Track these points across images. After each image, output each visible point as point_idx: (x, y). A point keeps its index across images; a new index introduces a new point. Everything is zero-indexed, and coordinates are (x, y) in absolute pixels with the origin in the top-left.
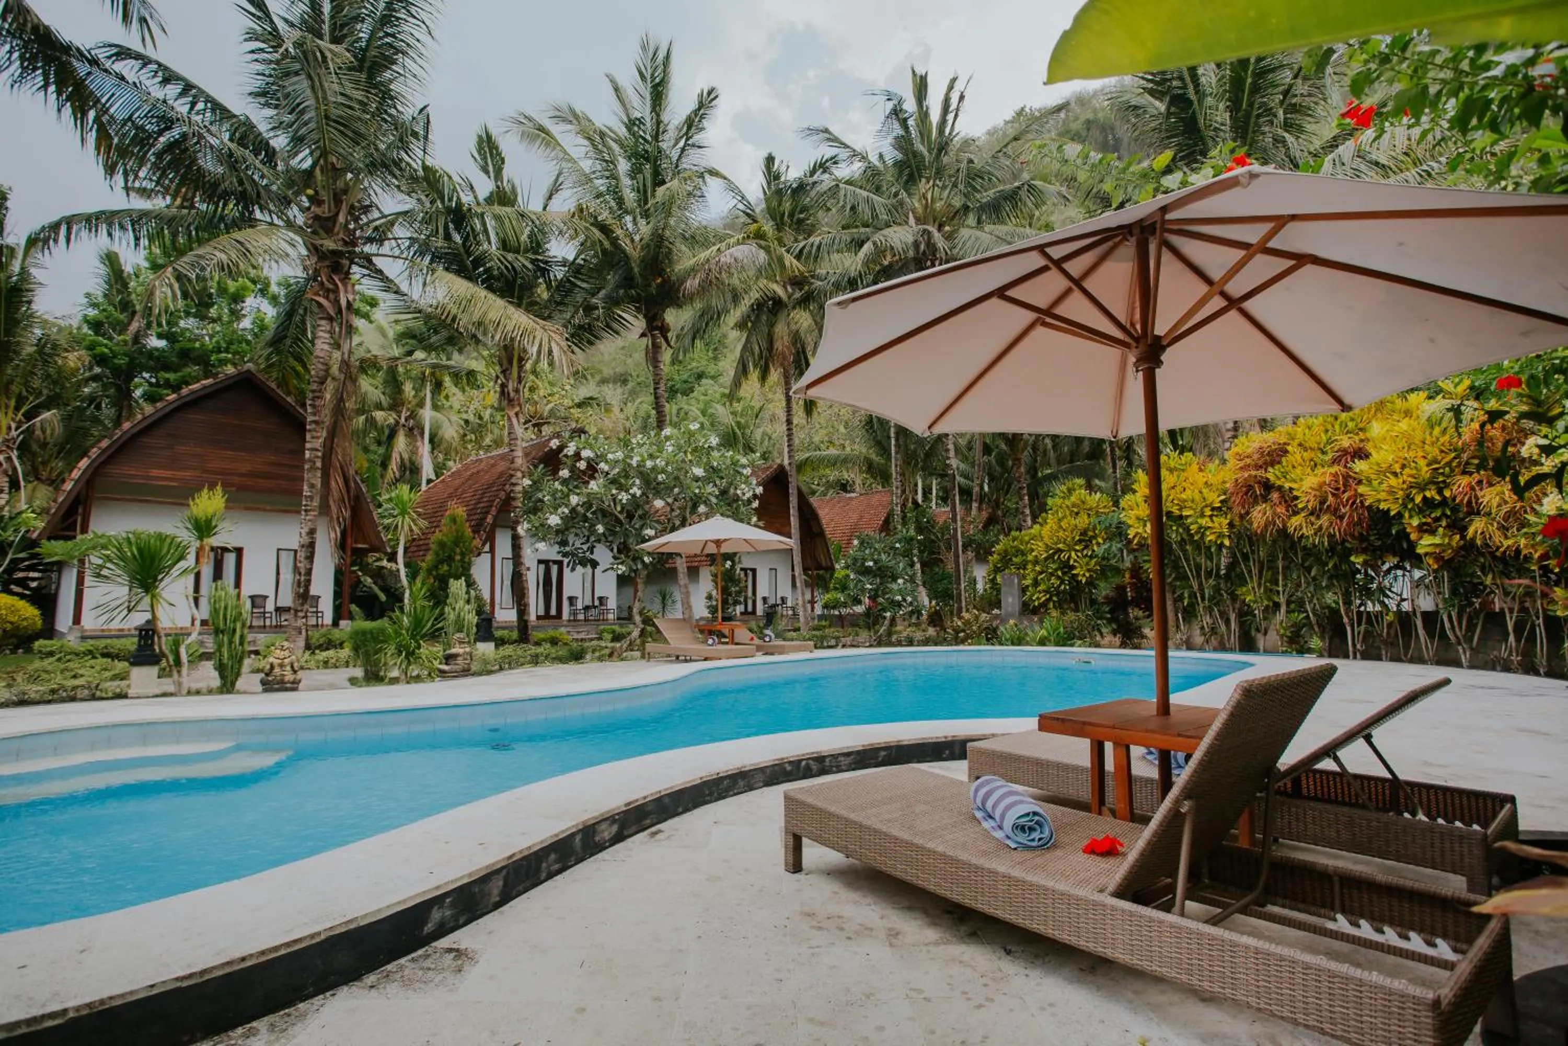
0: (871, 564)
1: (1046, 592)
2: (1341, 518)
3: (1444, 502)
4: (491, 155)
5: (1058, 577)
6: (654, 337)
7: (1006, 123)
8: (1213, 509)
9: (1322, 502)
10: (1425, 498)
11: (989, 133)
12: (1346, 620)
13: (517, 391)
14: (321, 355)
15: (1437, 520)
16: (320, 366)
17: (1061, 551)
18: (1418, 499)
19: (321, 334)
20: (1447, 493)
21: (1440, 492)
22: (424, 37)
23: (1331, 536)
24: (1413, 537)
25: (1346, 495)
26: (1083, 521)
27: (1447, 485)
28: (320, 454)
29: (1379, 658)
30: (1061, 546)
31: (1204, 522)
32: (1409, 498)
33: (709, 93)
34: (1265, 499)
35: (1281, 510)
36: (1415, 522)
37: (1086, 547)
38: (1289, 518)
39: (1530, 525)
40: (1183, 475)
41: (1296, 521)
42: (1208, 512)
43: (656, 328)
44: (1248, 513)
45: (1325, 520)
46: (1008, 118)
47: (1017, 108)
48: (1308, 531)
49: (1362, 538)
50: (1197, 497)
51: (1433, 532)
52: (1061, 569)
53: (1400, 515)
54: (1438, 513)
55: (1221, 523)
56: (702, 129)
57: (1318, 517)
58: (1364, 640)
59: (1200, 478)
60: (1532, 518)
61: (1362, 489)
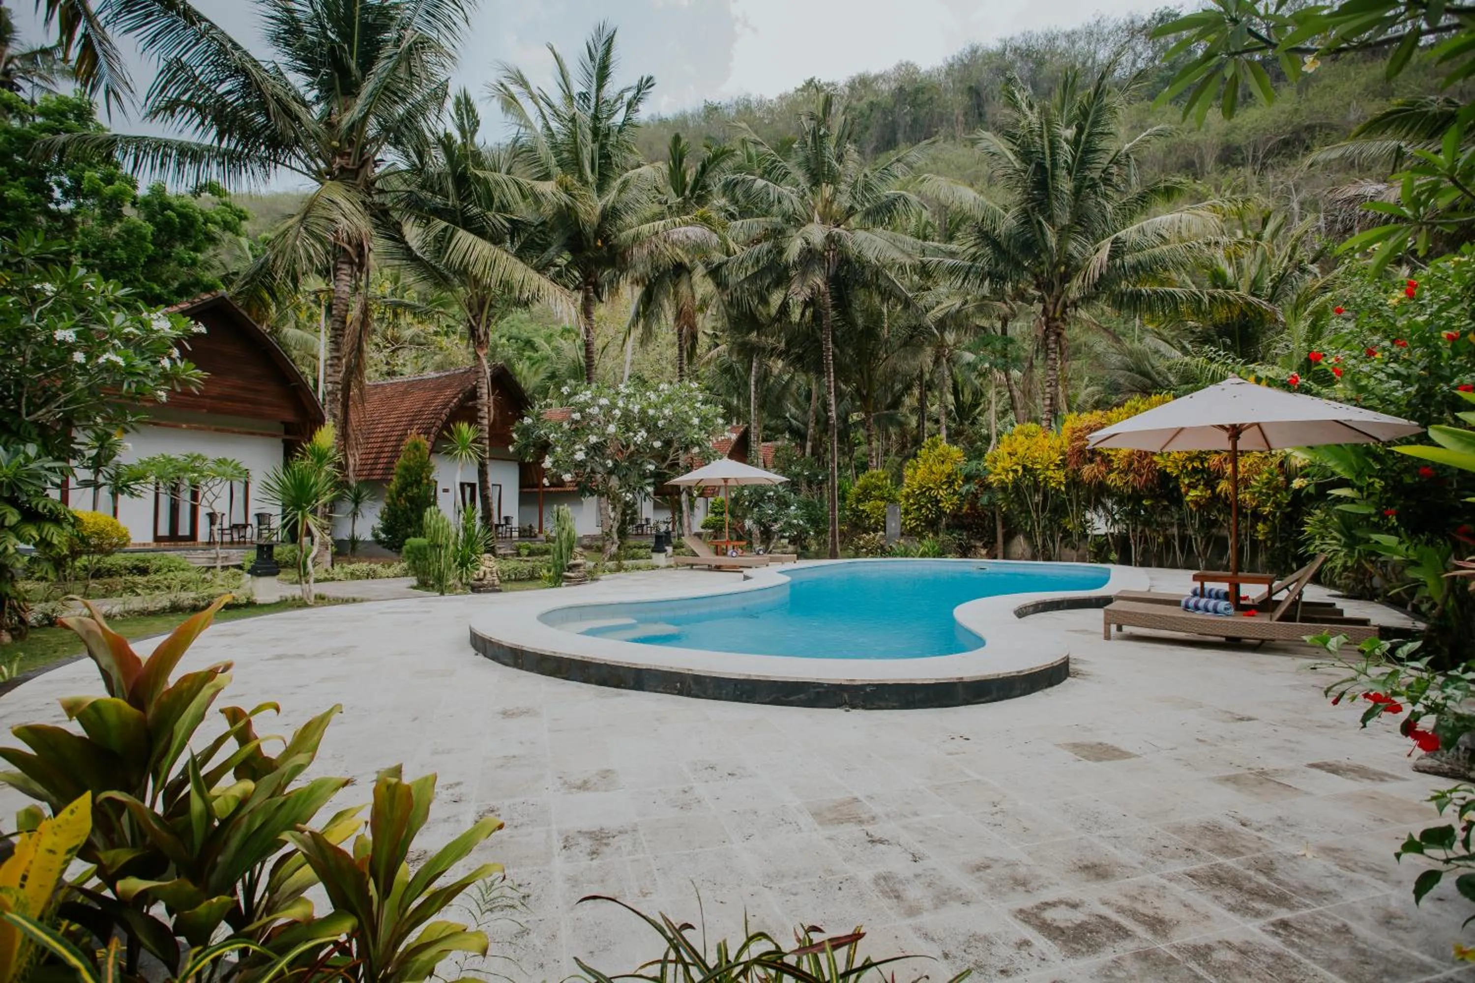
0: (772, 493)
1: (917, 519)
2: (1141, 476)
3: (1203, 470)
4: (468, 116)
5: (928, 508)
6: (587, 291)
7: (797, 90)
8: (1056, 465)
9: (1130, 464)
10: (1193, 467)
11: (781, 98)
12: (1132, 541)
13: (486, 334)
14: (343, 296)
15: (1198, 480)
16: (342, 306)
17: (930, 489)
18: (1190, 468)
19: (343, 277)
20: (1206, 465)
21: (1202, 463)
22: (461, 24)
23: (1133, 488)
24: (1183, 490)
25: (1145, 462)
26: (947, 468)
27: (1206, 459)
28: (340, 387)
29: (1150, 566)
30: (931, 485)
31: (1049, 473)
32: (1184, 467)
33: (648, 81)
34: (1091, 461)
35: (1102, 468)
36: (1187, 481)
37: (950, 487)
38: (1108, 474)
39: (1252, 487)
40: (1035, 440)
41: (1113, 476)
42: (1052, 467)
43: (591, 284)
44: (1079, 469)
45: (1130, 477)
46: (800, 86)
47: (808, 78)
48: (1120, 483)
49: (1151, 490)
50: (1046, 456)
51: (1195, 488)
52: (931, 502)
53: (1177, 477)
54: (1199, 476)
55: (1060, 475)
56: (637, 111)
57: (1126, 475)
58: (1142, 555)
59: (1047, 443)
60: (1253, 483)
61: (1155, 458)
